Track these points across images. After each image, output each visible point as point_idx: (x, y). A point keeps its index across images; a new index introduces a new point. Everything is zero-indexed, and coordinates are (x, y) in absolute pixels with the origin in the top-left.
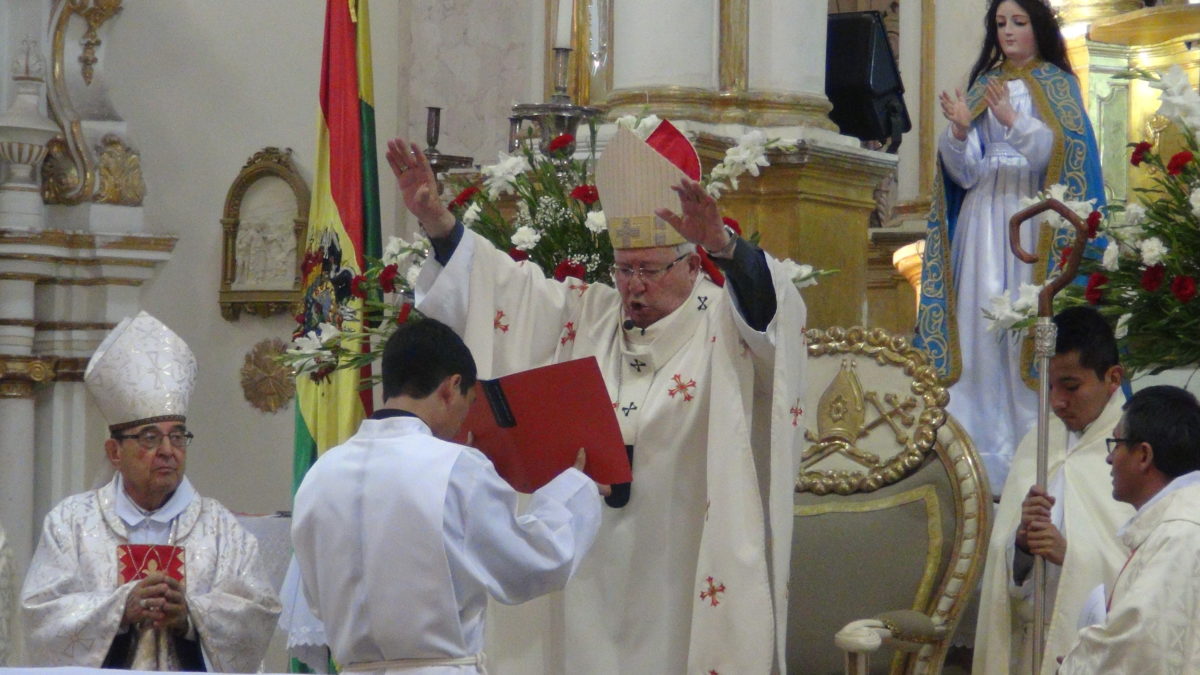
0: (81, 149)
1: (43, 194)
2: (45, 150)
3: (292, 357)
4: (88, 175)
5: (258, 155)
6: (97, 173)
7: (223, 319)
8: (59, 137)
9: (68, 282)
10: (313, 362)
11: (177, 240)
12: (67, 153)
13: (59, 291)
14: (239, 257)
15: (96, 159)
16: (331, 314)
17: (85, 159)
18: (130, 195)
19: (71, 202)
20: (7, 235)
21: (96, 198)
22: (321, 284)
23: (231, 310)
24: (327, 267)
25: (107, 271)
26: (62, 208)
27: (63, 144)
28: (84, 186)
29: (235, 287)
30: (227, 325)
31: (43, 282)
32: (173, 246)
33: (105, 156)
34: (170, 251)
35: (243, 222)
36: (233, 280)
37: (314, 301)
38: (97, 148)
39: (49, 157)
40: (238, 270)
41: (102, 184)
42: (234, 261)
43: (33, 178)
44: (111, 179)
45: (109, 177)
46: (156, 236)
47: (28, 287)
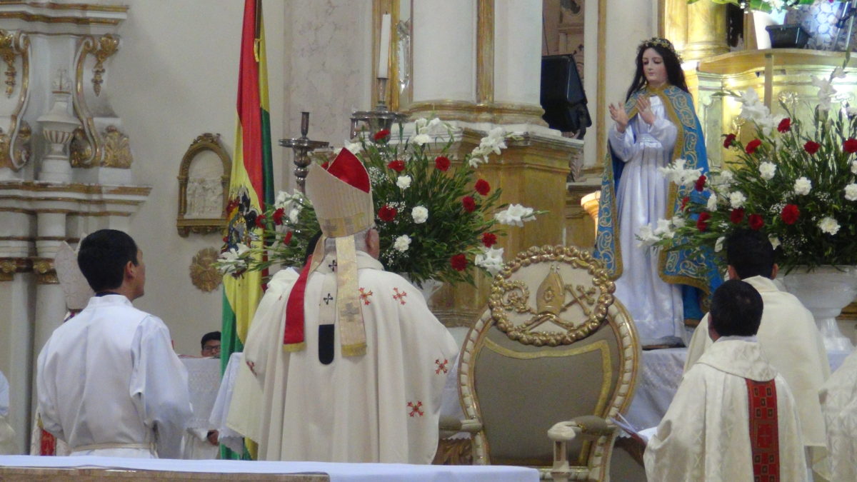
0: (93, 134)
1: (71, 162)
2: (72, 135)
3: (221, 264)
4: (98, 150)
5: (200, 138)
6: (103, 149)
7: (179, 236)
8: (80, 127)
9: (86, 214)
10: (233, 267)
11: (151, 189)
12: (85, 138)
13: (81, 220)
14: (189, 199)
15: (102, 140)
16: (244, 237)
17: (96, 140)
18: (123, 162)
19: (87, 166)
20: (49, 186)
21: (102, 164)
22: (238, 219)
23: (184, 232)
24: (241, 209)
25: (109, 208)
26: (83, 169)
27: (83, 131)
28: (95, 157)
29: (186, 217)
30: (182, 240)
31: (70, 214)
32: (149, 192)
33: (108, 138)
34: (147, 195)
35: (191, 178)
36: (185, 213)
37: (234, 229)
38: (103, 134)
39: (74, 139)
40: (188, 207)
41: (106, 155)
42: (185, 201)
43: (64, 152)
44: (112, 152)
45: (110, 151)
46: (139, 187)
47: (62, 217)
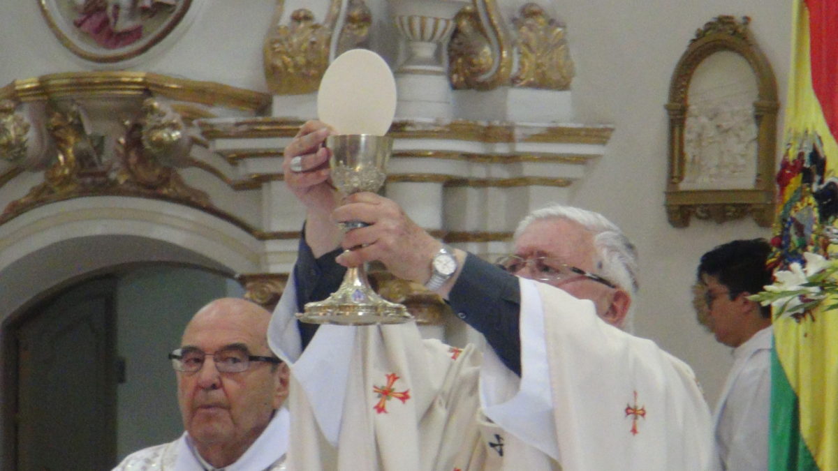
0: (495, 22)
1: (450, 79)
2: (452, 25)
3: (773, 296)
4: (505, 54)
5: (710, 26)
6: (515, 50)
7: (670, 226)
8: (469, 8)
9: (482, 183)
10: (797, 301)
11: (612, 130)
12: (479, 29)
13: (472, 194)
14: (689, 151)
15: (513, 34)
16: (813, 236)
17: (501, 34)
18: (554, 76)
19: (485, 87)
20: (408, 129)
21: (514, 81)
22: (801, 199)
23: (679, 216)
24: (808, 178)
25: (529, 170)
26: (473, 92)
27: (474, 16)
28: (499, 68)
29: (683, 186)
30: (674, 232)
31: (451, 184)
32: (608, 138)
33: (524, 29)
34: (604, 143)
35: (693, 108)
36: (681, 178)
37: (793, 220)
38: (514, 20)
39: (456, 32)
40: (688, 166)
41: (522, 64)
42: (682, 154)
43: (437, 58)
44: (532, 57)
45: (530, 55)
46: (589, 126)
47: (435, 189)
